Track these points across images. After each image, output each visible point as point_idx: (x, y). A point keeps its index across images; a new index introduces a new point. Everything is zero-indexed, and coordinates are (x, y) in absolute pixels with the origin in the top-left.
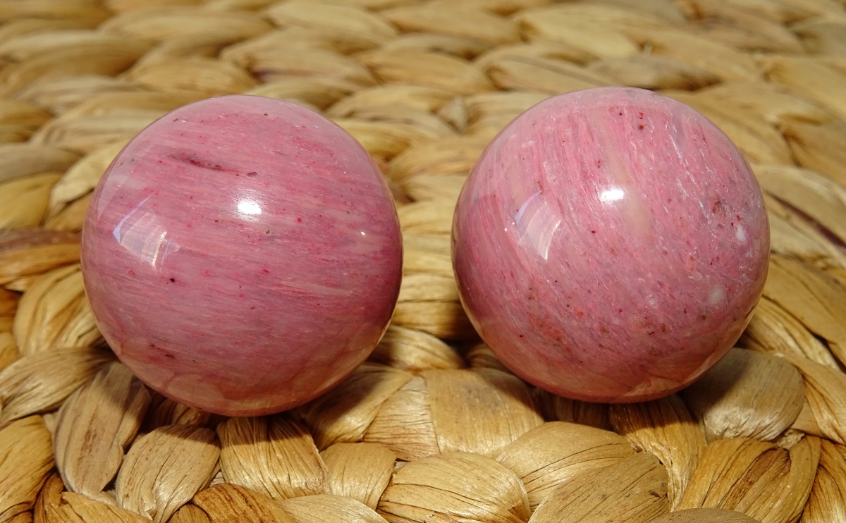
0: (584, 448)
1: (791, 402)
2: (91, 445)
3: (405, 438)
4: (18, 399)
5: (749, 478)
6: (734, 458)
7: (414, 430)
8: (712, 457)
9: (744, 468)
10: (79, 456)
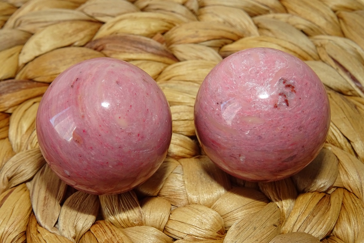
0: (247, 203)
1: (333, 176)
2: (47, 204)
3: (174, 196)
4: (15, 177)
5: (313, 214)
6: (308, 204)
7: (178, 193)
8: (299, 204)
9: (311, 210)
10: (42, 209)
